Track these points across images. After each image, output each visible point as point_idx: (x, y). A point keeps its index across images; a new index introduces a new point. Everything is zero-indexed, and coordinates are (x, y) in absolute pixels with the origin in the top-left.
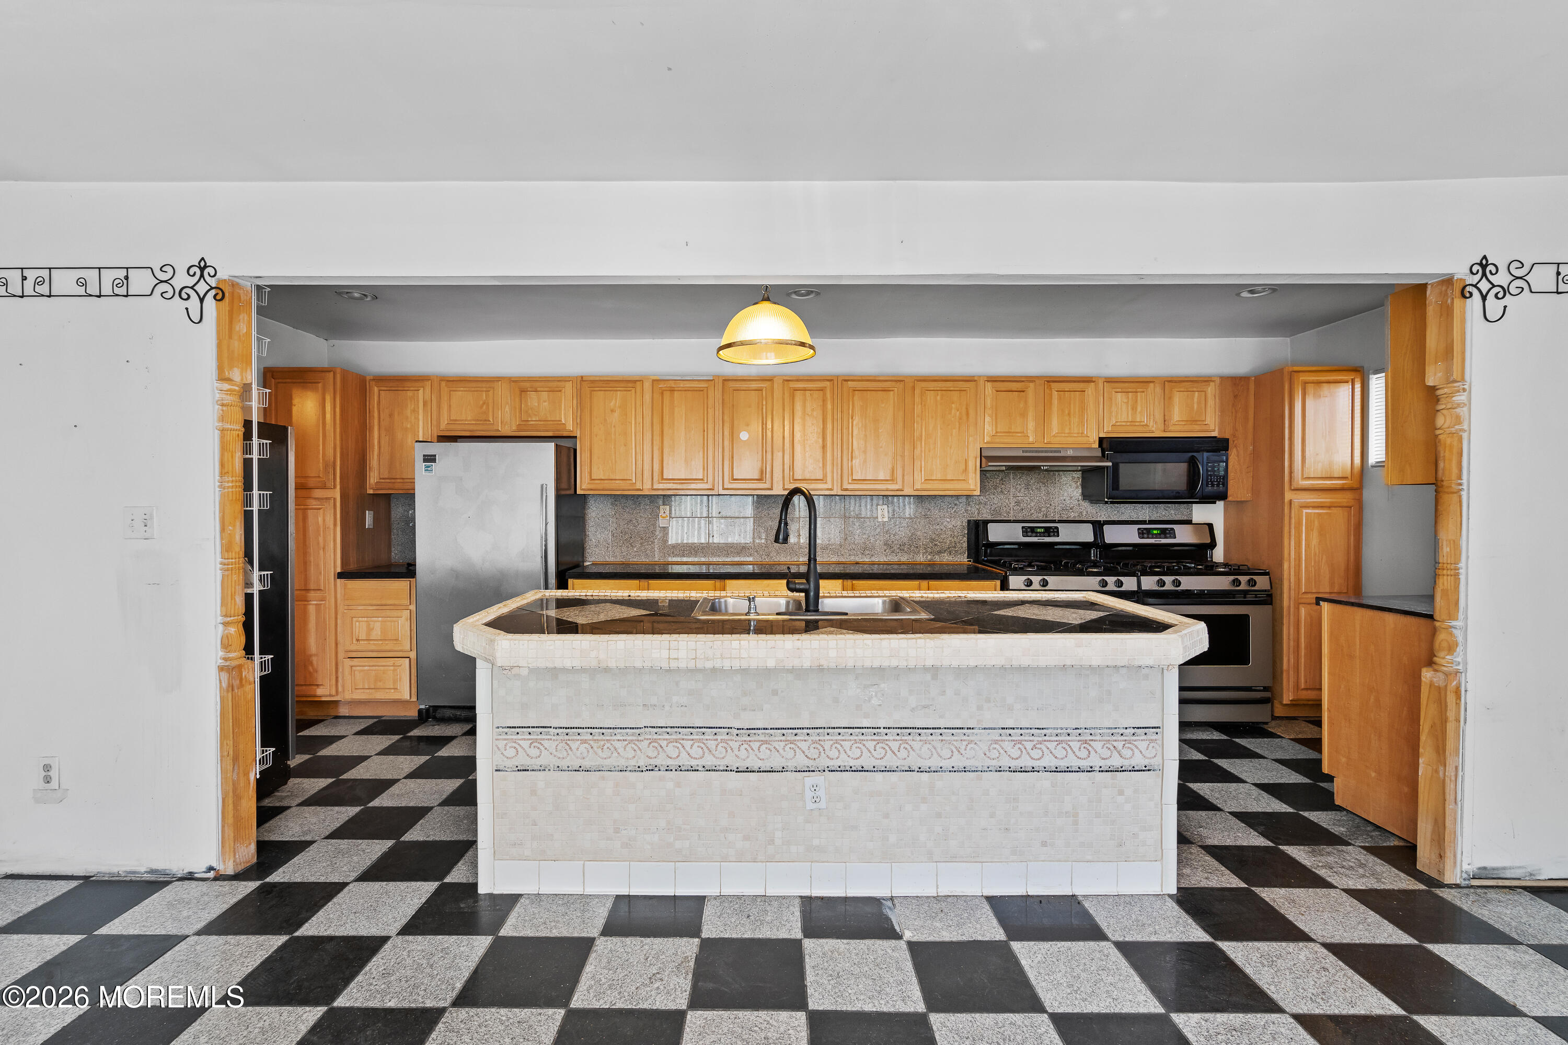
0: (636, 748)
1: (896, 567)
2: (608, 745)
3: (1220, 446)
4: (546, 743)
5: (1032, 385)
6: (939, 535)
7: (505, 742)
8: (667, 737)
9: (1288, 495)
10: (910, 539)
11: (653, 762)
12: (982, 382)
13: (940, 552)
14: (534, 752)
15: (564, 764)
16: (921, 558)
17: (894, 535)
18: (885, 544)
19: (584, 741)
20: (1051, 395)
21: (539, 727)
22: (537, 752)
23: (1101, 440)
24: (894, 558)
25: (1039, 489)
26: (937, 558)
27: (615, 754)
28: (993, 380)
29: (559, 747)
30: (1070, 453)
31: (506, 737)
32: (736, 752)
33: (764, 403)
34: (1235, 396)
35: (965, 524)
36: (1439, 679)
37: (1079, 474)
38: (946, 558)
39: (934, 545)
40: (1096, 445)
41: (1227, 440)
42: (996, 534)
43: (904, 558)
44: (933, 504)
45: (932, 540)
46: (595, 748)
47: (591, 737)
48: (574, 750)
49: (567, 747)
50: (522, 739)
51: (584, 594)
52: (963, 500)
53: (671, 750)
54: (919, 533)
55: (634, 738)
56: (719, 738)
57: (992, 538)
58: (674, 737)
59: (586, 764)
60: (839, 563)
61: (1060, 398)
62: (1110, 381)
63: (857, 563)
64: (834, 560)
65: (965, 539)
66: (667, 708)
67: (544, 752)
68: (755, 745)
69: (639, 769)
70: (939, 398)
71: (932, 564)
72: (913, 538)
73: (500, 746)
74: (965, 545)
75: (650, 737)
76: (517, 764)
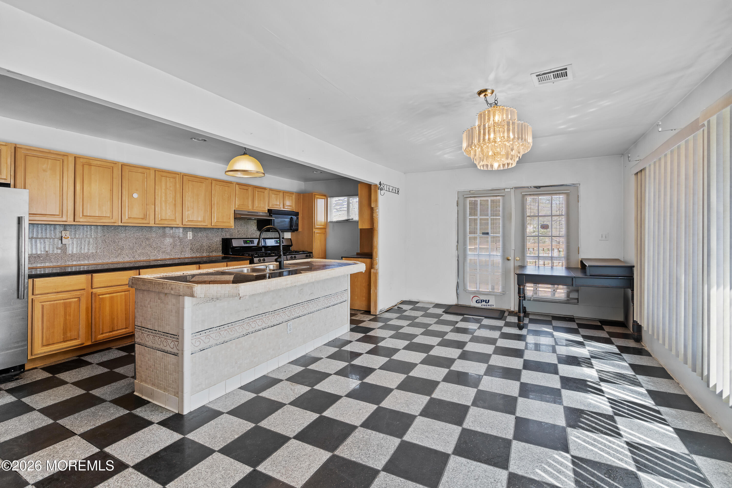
0: (242, 327)
1: (195, 259)
2: (234, 329)
3: (297, 214)
4: (212, 335)
5: (250, 188)
6: (211, 245)
7: (195, 340)
8: (252, 320)
9: (314, 230)
10: (201, 247)
11: (248, 331)
12: (234, 185)
13: (212, 252)
14: (207, 340)
15: (218, 342)
16: (205, 254)
17: (194, 245)
18: (190, 249)
19: (226, 330)
20: (255, 192)
21: (209, 329)
22: (208, 340)
23: (268, 210)
24: (194, 255)
25: (244, 226)
26: (211, 254)
27: (236, 332)
28: (238, 184)
29: (216, 336)
30: (261, 214)
31: (196, 337)
32: (271, 320)
33: (146, 180)
34: (298, 199)
35: (221, 240)
36: (375, 271)
37: (256, 221)
38: (214, 254)
39: (210, 249)
40: (267, 212)
41: (298, 213)
42: (235, 243)
43: (198, 255)
44: (209, 232)
45: (209, 247)
46: (229, 332)
47: (228, 327)
48: (222, 334)
49: (220, 334)
50: (202, 336)
51: (165, 275)
52: (220, 230)
53: (253, 325)
54: (204, 244)
55: (242, 324)
56: (266, 316)
57: (234, 245)
58: (254, 320)
59: (226, 339)
60: (170, 259)
61: (258, 194)
62: (271, 190)
63: (179, 258)
64: (168, 257)
65: (221, 246)
66: (252, 309)
67: (211, 339)
68: (276, 316)
69: (244, 336)
70: (221, 188)
71: (209, 257)
72: (202, 246)
73: (193, 342)
74: (221, 248)
75: (247, 322)
76: (200, 348)
